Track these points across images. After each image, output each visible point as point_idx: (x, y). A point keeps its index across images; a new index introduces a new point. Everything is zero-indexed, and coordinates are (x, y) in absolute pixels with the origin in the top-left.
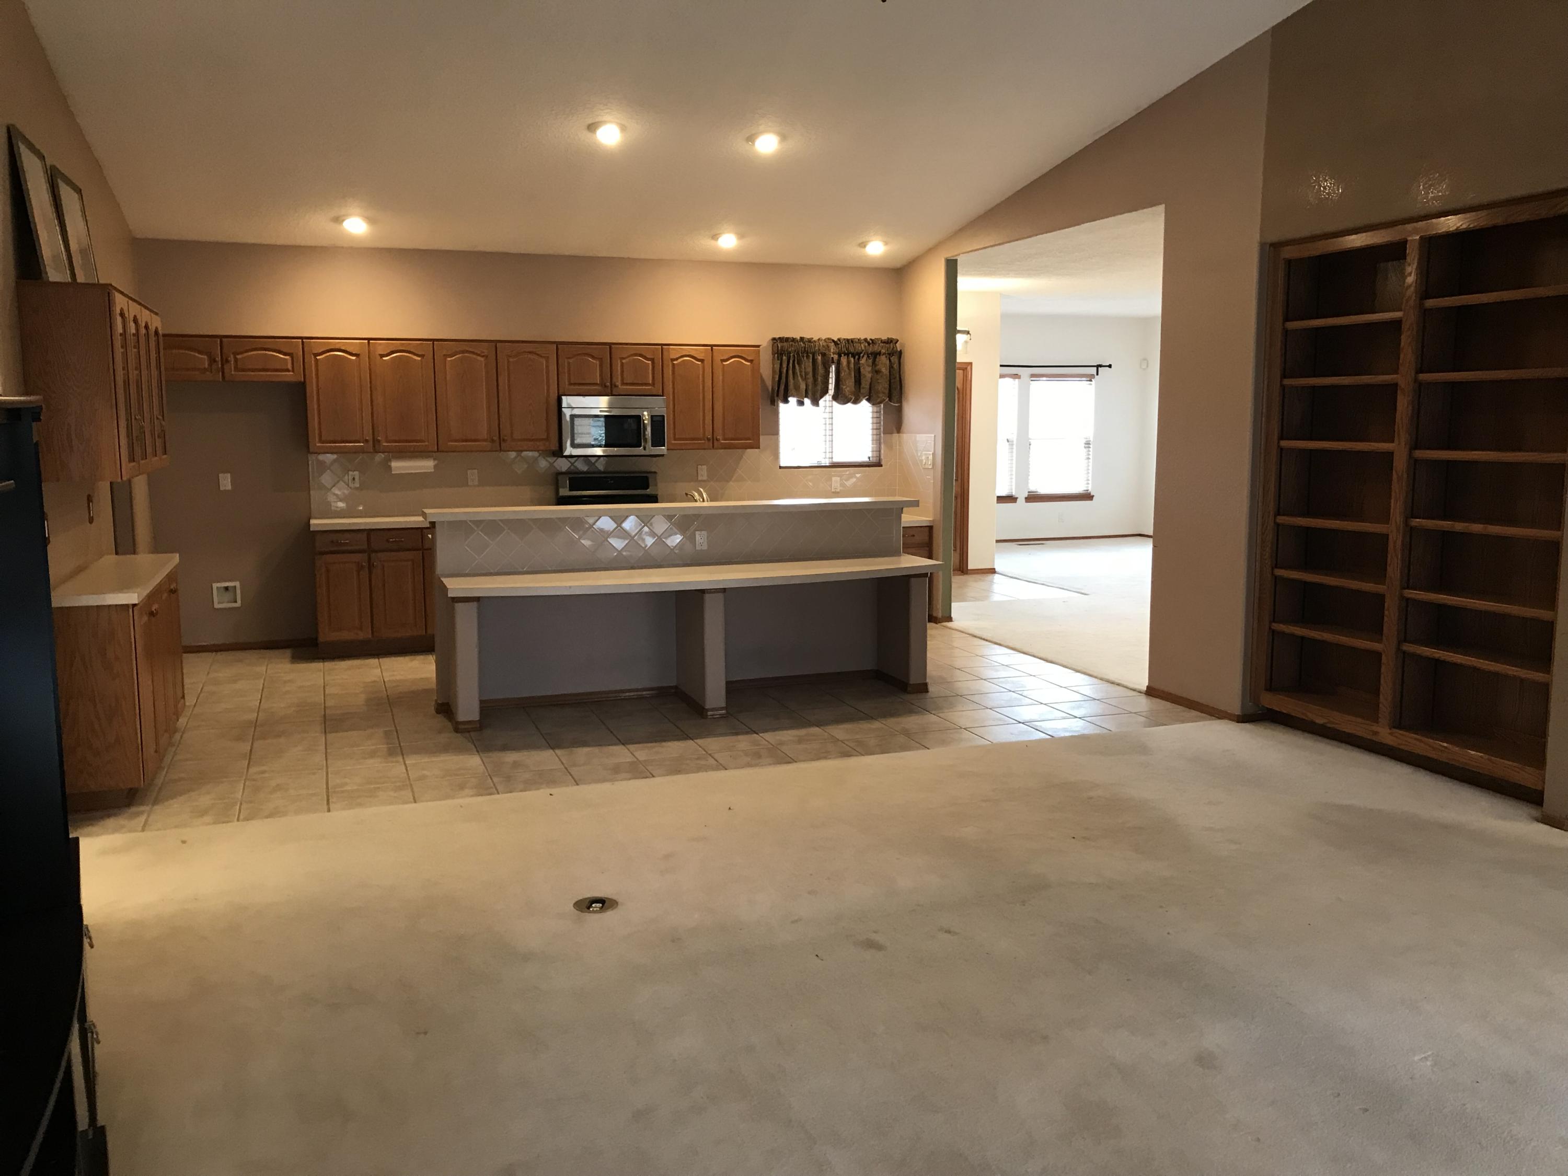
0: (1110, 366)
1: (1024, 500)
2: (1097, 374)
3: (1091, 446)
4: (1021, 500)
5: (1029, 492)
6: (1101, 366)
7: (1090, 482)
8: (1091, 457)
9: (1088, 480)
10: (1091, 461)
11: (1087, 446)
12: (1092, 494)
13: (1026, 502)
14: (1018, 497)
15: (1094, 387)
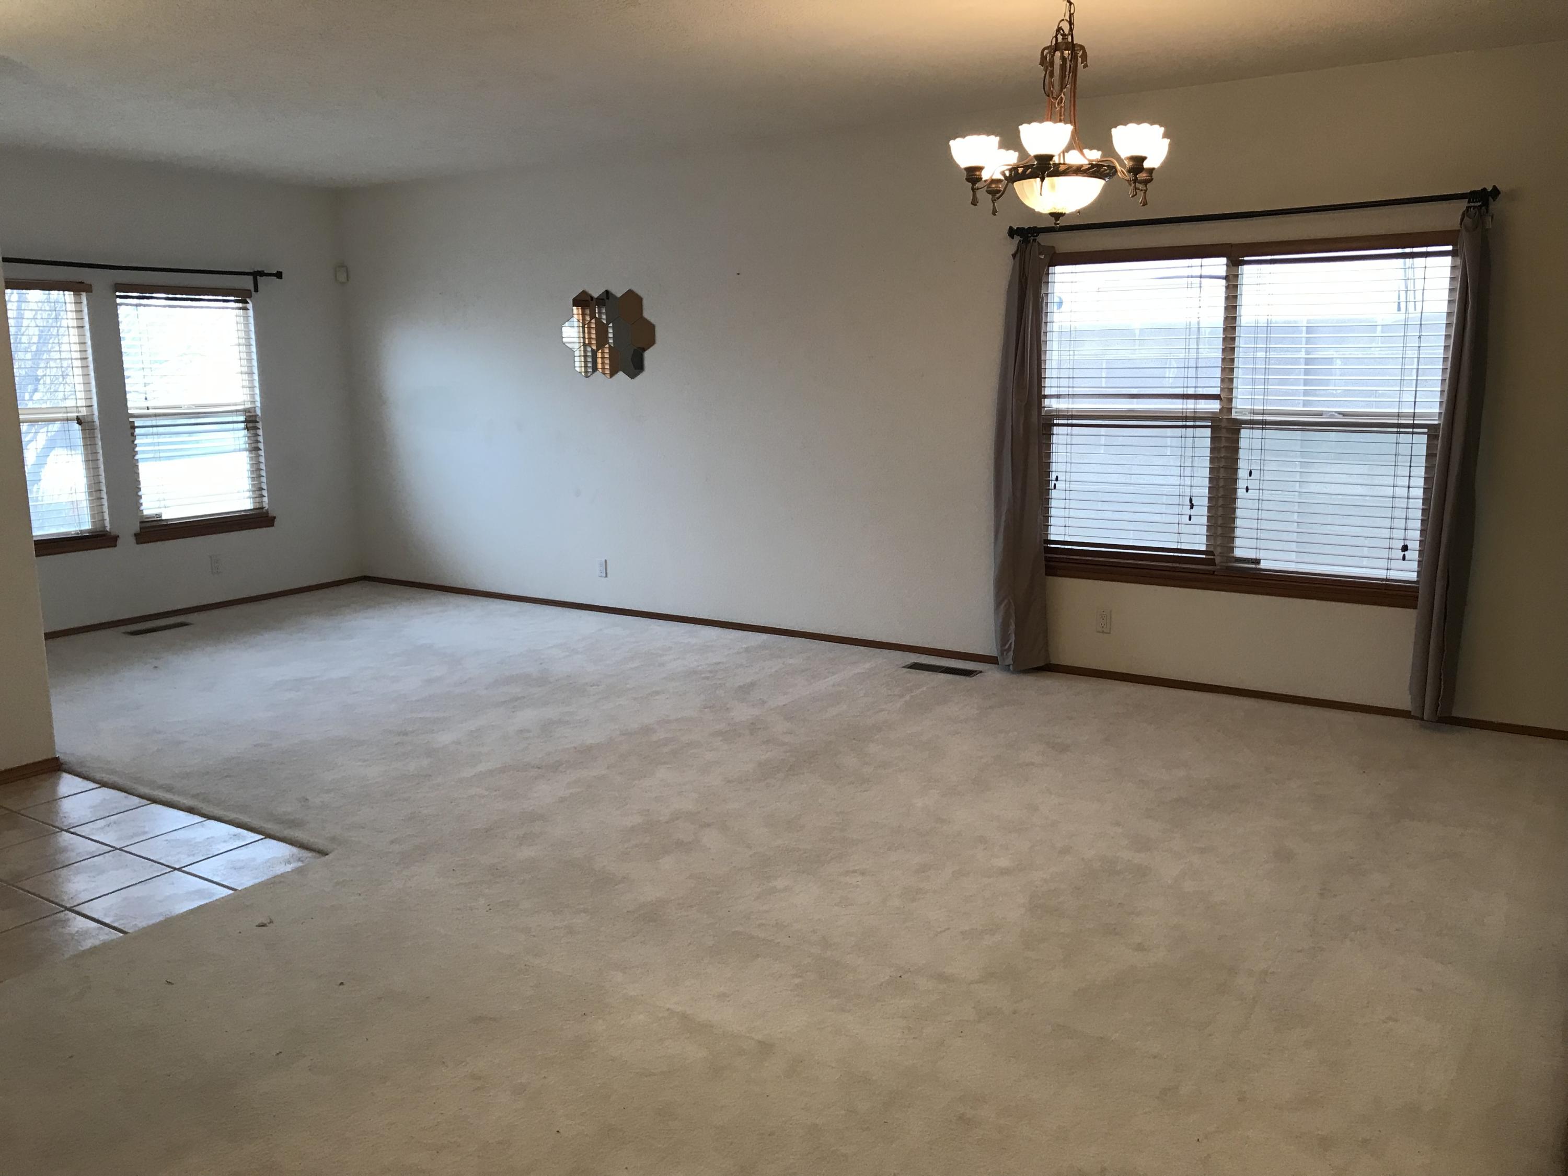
0: (279, 275)
1: (133, 540)
2: (256, 290)
3: (260, 425)
4: (127, 540)
5: (141, 522)
6: (262, 274)
7: (265, 493)
8: (261, 446)
9: (262, 489)
10: (262, 453)
11: (251, 425)
12: (271, 514)
13: (138, 543)
14: (117, 534)
15: (251, 313)
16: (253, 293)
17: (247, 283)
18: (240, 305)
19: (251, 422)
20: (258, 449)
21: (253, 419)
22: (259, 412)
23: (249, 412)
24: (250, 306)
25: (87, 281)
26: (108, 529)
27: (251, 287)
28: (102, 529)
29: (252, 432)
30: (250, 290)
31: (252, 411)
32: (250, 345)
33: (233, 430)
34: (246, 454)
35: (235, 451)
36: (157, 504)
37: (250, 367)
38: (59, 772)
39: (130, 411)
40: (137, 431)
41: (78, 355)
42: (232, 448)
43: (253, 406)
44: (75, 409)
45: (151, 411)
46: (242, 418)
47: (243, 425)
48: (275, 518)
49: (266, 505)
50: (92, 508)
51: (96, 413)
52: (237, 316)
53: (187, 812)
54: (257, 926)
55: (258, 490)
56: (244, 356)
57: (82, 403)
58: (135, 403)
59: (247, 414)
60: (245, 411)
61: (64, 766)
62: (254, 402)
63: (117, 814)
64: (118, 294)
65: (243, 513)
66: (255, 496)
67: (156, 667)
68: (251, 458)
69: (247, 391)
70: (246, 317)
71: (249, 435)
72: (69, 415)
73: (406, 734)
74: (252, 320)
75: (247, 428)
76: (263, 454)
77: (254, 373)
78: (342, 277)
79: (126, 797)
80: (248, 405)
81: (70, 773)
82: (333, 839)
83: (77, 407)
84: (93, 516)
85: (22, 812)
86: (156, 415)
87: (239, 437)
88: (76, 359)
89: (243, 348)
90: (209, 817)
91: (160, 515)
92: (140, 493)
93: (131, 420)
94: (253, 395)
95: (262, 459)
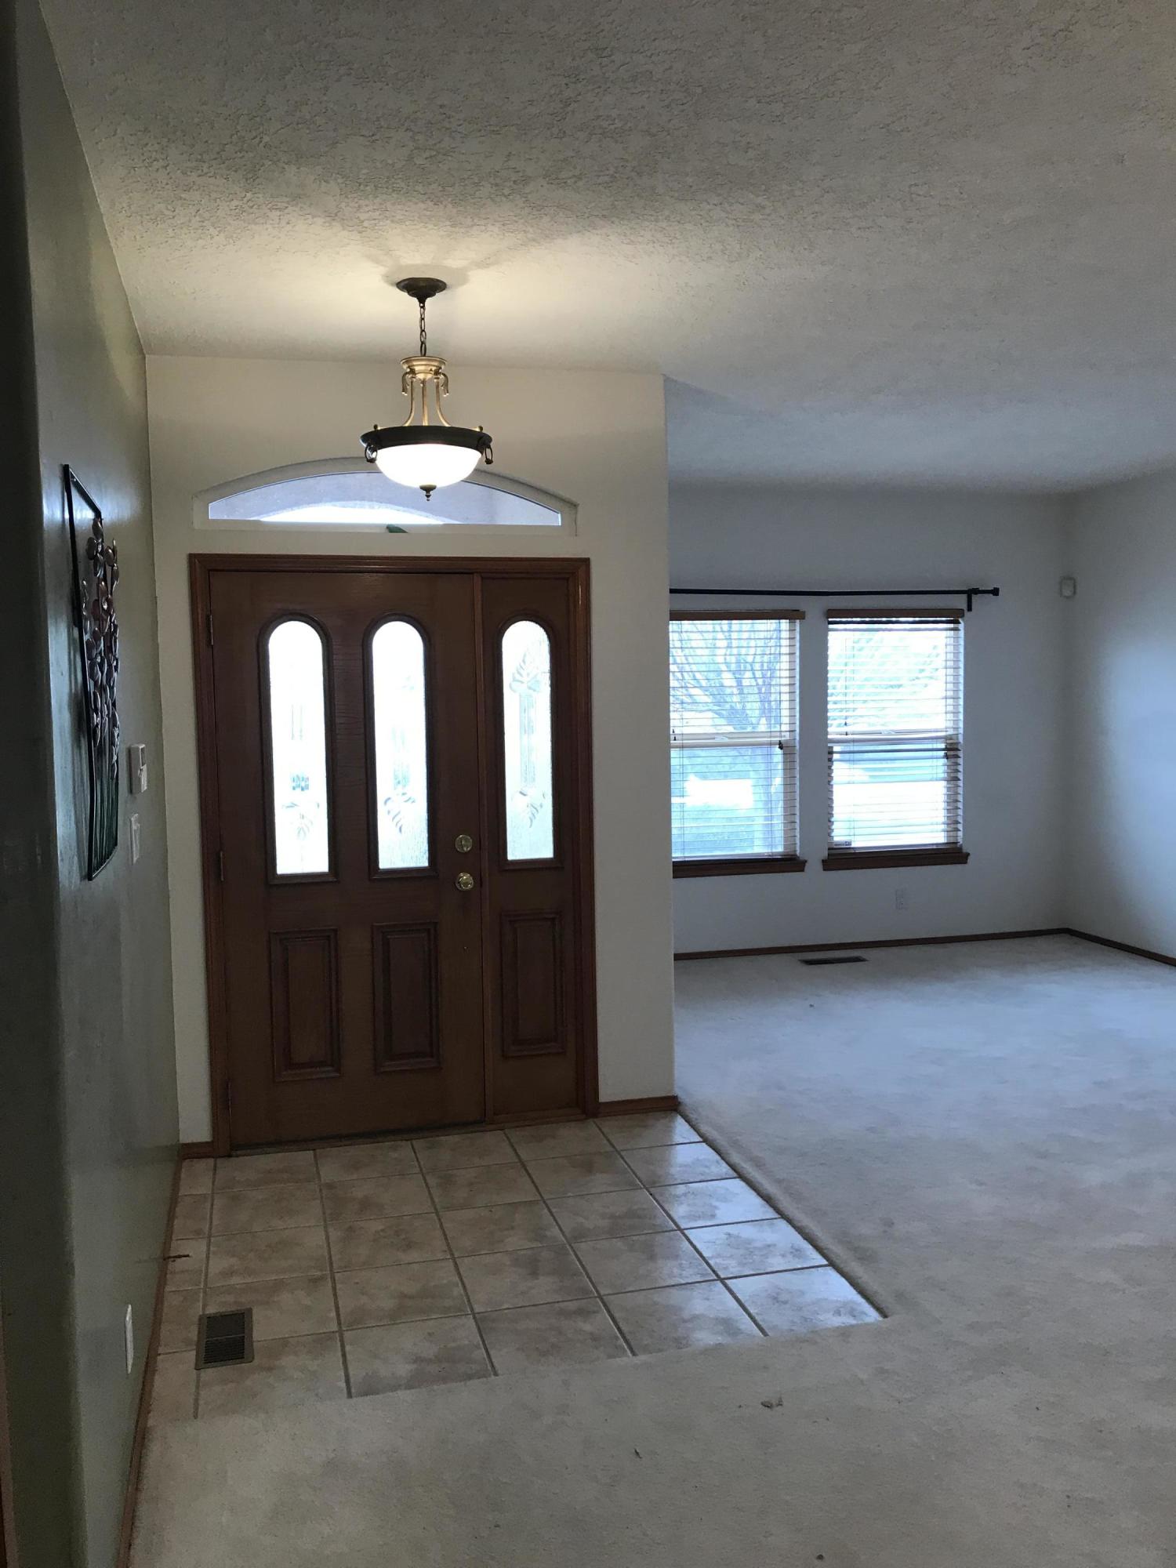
0: (995, 592)
1: (820, 866)
2: (970, 609)
3: (961, 753)
4: (814, 866)
6: (976, 591)
7: (960, 827)
8: (960, 776)
9: (957, 822)
10: (961, 783)
11: (951, 753)
12: (965, 850)
13: (824, 870)
14: (806, 859)
15: (962, 633)
16: (966, 611)
17: (960, 602)
18: (952, 626)
19: (951, 750)
20: (957, 779)
21: (955, 747)
22: (961, 739)
23: (951, 739)
24: (961, 626)
25: (802, 608)
26: (798, 853)
27: (964, 606)
28: (793, 853)
29: (953, 760)
30: (963, 610)
31: (954, 737)
32: (958, 668)
33: (932, 758)
34: (944, 783)
35: (931, 780)
36: (846, 832)
37: (956, 691)
38: (673, 1114)
39: (829, 737)
40: (836, 756)
41: (787, 681)
42: (930, 777)
43: (956, 732)
44: (778, 734)
45: (850, 737)
46: (943, 746)
47: (942, 753)
48: (968, 854)
49: (960, 840)
50: (785, 832)
51: (798, 738)
52: (947, 637)
53: (765, 1200)
54: (762, 1404)
55: (952, 823)
56: (950, 679)
57: (785, 728)
58: (834, 730)
59: (948, 742)
60: (946, 738)
61: (681, 1108)
62: (956, 729)
63: (700, 1182)
64: (830, 620)
65: (935, 847)
66: (950, 829)
67: (811, 1006)
68: (949, 789)
69: (950, 716)
70: (956, 638)
71: (948, 764)
72: (773, 739)
73: (1044, 1156)
74: (962, 642)
75: (947, 757)
76: (961, 785)
77: (960, 698)
78: (1067, 592)
79: (717, 1162)
80: (951, 732)
81: (682, 1116)
82: (900, 1296)
83: (781, 731)
84: (786, 839)
85: (623, 1153)
86: (854, 741)
87: (938, 766)
88: (785, 685)
89: (950, 671)
90: (782, 1215)
91: (850, 844)
92: (832, 820)
93: (829, 745)
94: (956, 721)
95: (960, 790)
